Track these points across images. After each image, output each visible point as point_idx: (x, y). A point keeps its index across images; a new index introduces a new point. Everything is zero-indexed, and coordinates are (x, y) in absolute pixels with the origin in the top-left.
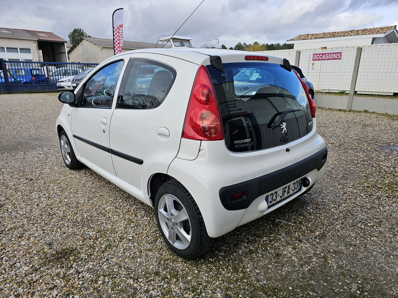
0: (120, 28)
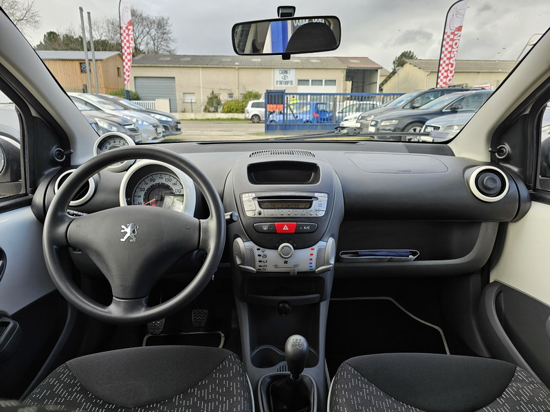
0: (456, 33)
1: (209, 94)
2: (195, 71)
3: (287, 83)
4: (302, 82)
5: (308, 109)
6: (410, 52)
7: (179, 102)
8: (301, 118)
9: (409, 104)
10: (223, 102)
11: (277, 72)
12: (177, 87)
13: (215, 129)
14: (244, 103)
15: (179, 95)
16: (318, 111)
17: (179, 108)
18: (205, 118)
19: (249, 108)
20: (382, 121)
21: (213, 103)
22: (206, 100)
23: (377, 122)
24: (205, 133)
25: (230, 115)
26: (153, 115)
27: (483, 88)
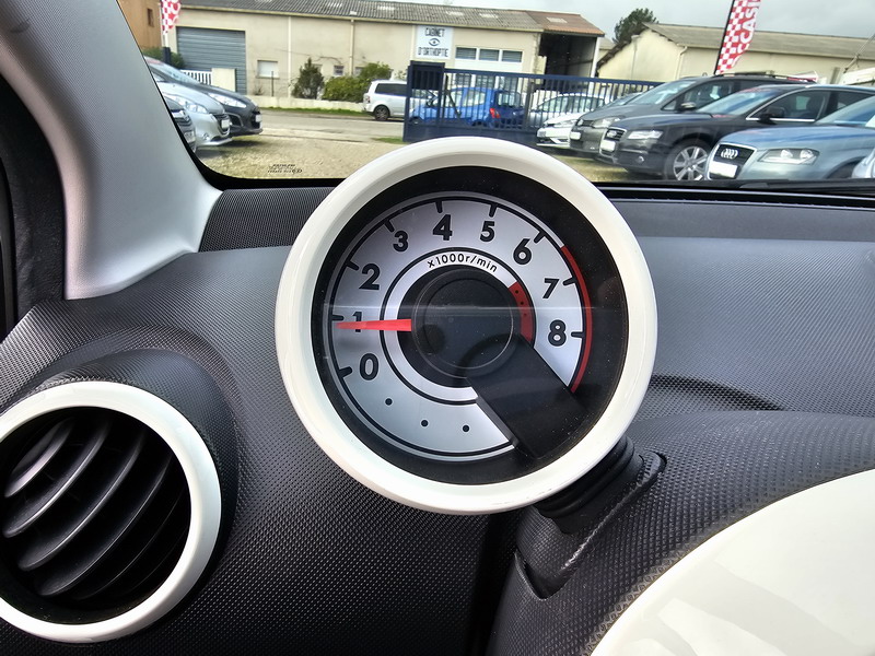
1: (302, 64)
2: (279, 22)
3: (436, 52)
4: (463, 52)
5: (482, 102)
6: (647, 11)
7: (251, 76)
8: (469, 115)
9: (675, 102)
10: (326, 81)
11: (422, 31)
12: (248, 50)
13: (313, 128)
14: (362, 84)
15: (251, 65)
16: (495, 105)
17: (250, 87)
18: (294, 106)
19: (371, 93)
20: (630, 131)
21: (310, 80)
22: (298, 75)
23: (620, 133)
24: (297, 133)
25: (337, 105)
26: (213, 95)
27: (810, 81)
